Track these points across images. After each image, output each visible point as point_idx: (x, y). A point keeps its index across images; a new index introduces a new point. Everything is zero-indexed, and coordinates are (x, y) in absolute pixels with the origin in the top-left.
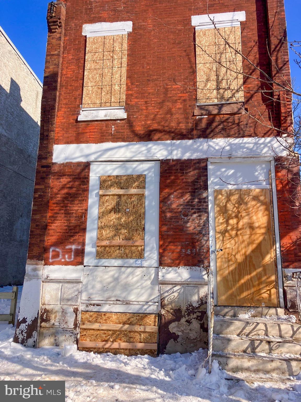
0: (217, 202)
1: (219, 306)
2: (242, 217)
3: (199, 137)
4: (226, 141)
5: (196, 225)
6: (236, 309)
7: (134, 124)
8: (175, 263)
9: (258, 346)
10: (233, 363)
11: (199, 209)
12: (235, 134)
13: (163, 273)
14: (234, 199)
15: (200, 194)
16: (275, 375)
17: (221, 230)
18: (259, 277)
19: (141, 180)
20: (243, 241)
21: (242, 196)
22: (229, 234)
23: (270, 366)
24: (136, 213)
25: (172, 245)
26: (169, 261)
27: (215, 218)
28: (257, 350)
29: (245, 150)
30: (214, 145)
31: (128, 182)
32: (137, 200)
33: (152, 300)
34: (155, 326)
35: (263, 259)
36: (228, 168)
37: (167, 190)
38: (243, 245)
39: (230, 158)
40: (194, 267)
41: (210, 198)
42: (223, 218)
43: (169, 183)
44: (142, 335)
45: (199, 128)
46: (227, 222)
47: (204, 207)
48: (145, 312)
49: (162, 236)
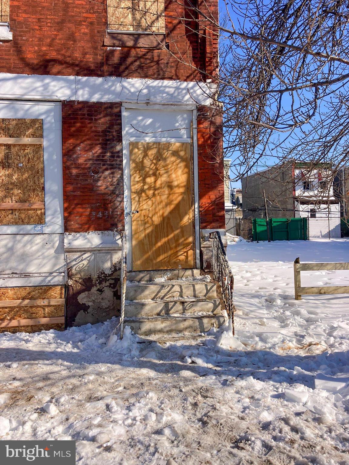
0: (133, 157)
1: (134, 272)
2: (160, 175)
3: (111, 74)
4: (144, 83)
5: (109, 183)
6: (152, 273)
7: (24, 48)
8: (84, 228)
9: (172, 308)
10: (147, 326)
11: (112, 165)
12: (154, 74)
13: (69, 240)
14: (152, 154)
15: (112, 147)
16: (187, 333)
17: (137, 190)
18: (176, 239)
19: (37, 126)
20: (161, 202)
21: (161, 150)
22: (146, 194)
23: (182, 326)
24: (32, 168)
25: (80, 208)
26: (77, 226)
27: (131, 176)
28: (171, 312)
29: (165, 95)
30: (129, 87)
31: (19, 128)
32: (33, 152)
33: (57, 270)
34: (61, 298)
35: (181, 220)
36: (146, 117)
37: (71, 141)
38: (161, 206)
39: (147, 103)
40: (106, 232)
41: (124, 152)
42: (139, 176)
43: (74, 131)
44: (46, 310)
45: (110, 62)
46: (144, 181)
47: (118, 162)
48: (49, 284)
49: (67, 197)
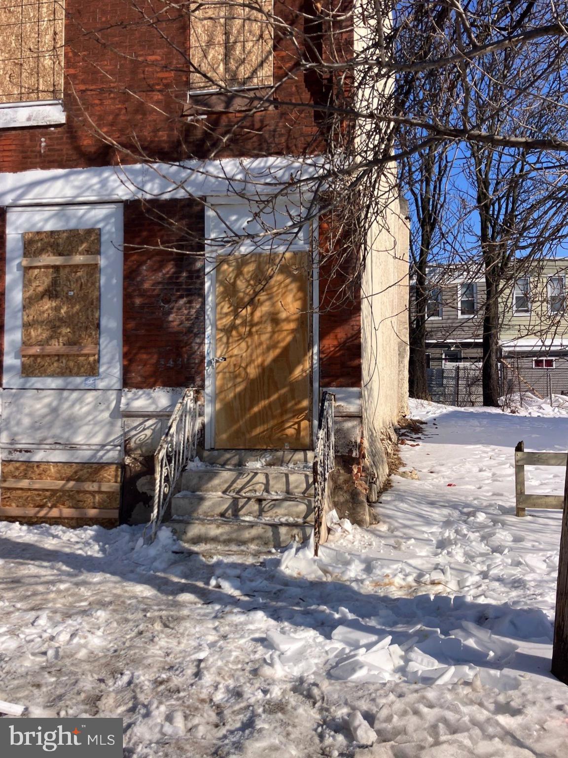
0: (221, 277)
1: (217, 450)
2: (261, 303)
5: (184, 317)
6: (243, 452)
7: (80, 133)
8: (147, 383)
11: (189, 290)
12: (254, 149)
13: (128, 399)
14: (249, 272)
15: (190, 264)
17: (225, 326)
18: (282, 401)
19: (92, 238)
20: (261, 344)
21: (262, 266)
22: (238, 332)
24: (85, 297)
25: (144, 353)
26: (139, 379)
27: (217, 305)
30: (215, 172)
31: (71, 243)
32: (87, 275)
33: (111, 442)
34: (116, 482)
35: (291, 371)
37: (135, 257)
38: (259, 351)
40: (178, 389)
41: (207, 270)
42: (229, 306)
44: (97, 497)
45: (191, 139)
47: (198, 286)
48: (101, 461)
49: (128, 338)
